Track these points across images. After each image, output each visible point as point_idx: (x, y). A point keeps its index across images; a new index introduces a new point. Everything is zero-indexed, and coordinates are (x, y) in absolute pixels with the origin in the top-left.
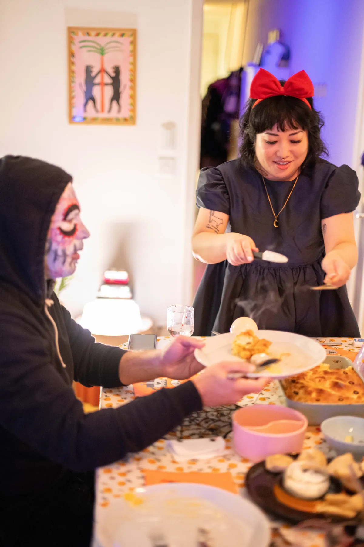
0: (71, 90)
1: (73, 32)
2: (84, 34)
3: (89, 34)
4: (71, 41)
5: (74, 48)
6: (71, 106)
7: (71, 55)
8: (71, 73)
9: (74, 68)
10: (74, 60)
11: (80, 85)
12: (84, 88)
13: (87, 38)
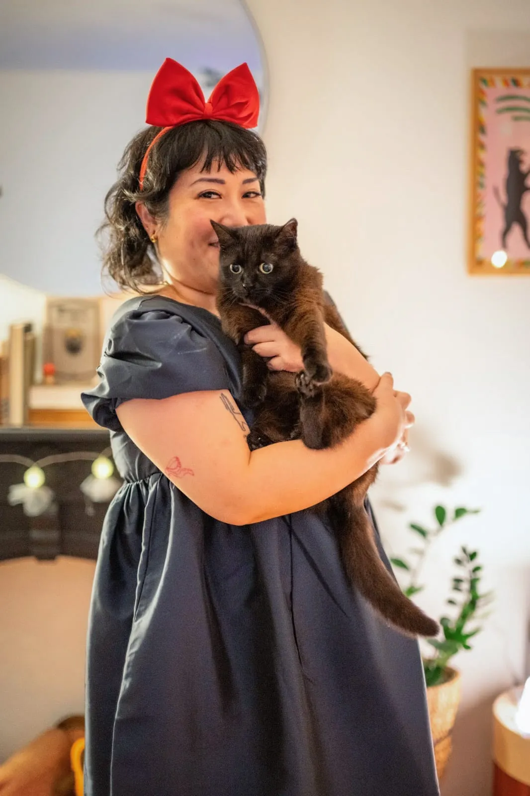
0: (475, 202)
1: (484, 81)
2: (506, 83)
3: (516, 83)
4: (478, 99)
5: (486, 114)
6: (475, 236)
7: (479, 127)
8: (477, 166)
9: (483, 155)
10: (483, 138)
11: (496, 191)
12: (503, 197)
13: (514, 91)
